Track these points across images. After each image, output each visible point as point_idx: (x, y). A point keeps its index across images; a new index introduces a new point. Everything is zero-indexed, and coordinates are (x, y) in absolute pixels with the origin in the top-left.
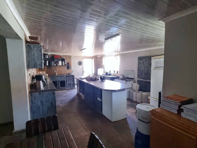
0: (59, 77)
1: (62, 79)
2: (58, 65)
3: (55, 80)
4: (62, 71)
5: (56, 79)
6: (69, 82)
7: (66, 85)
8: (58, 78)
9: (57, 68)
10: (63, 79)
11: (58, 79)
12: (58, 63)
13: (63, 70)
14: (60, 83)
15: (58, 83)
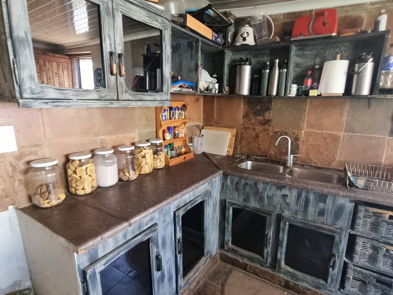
0: (285, 192)
1: (311, 209)
2: (313, 93)
3: (253, 204)
4: (336, 139)
5: (261, 199)
6: (373, 259)
7: (335, 273)
8: (279, 193)
9: (309, 118)
10: (322, 213)
11: (277, 200)
12: (317, 80)
13: (350, 129)
14: (284, 237)
15: (270, 233)
